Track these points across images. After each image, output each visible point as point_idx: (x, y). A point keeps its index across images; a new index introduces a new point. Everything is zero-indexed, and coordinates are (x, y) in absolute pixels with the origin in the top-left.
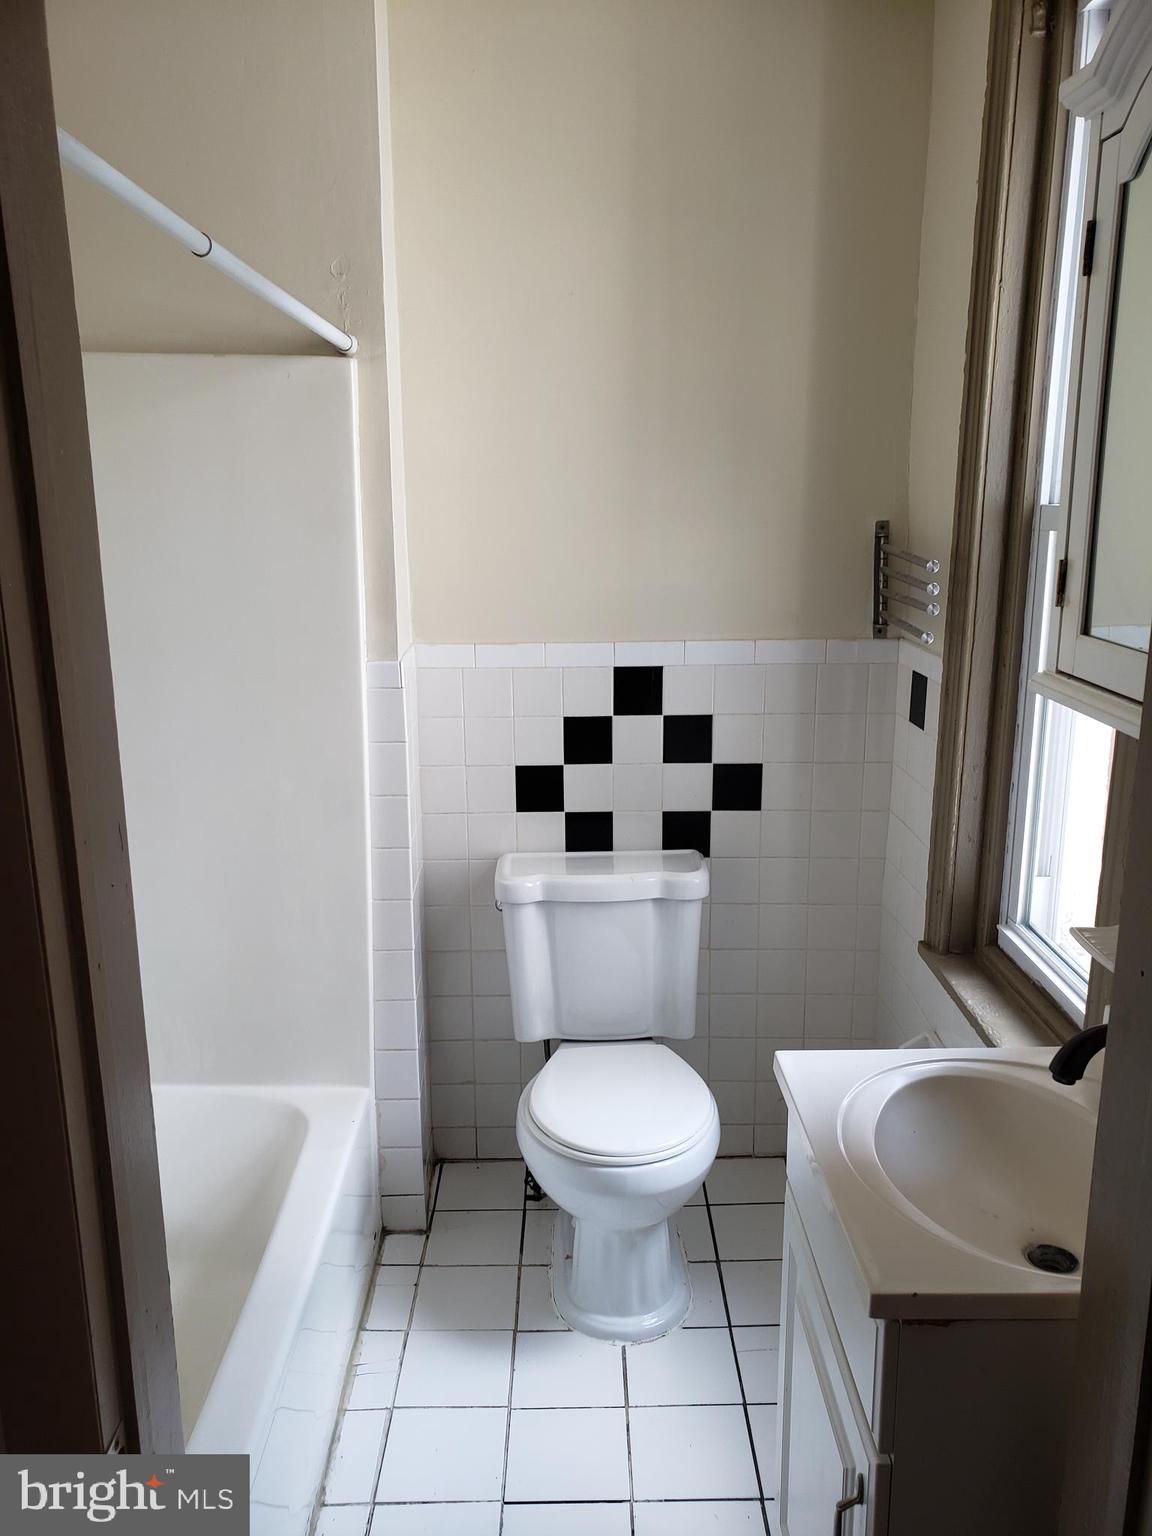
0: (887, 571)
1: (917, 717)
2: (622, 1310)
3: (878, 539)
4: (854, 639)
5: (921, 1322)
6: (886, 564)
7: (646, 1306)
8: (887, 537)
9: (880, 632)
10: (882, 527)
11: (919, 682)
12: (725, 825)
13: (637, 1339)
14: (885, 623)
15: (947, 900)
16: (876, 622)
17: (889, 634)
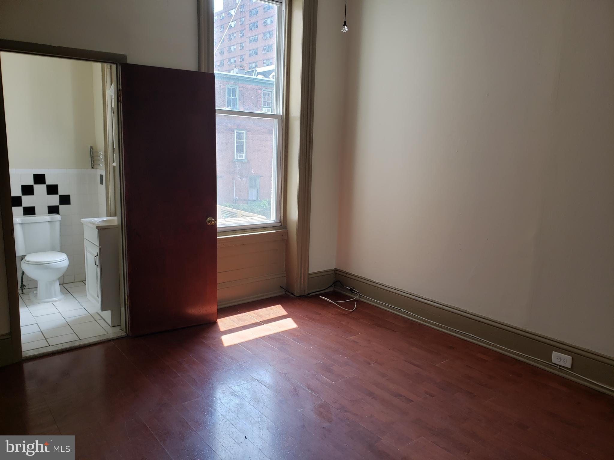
0: (93, 151)
1: (102, 183)
2: (51, 297)
3: (90, 149)
4: (87, 169)
5: (102, 229)
6: (93, 154)
7: (56, 296)
8: (92, 149)
9: (93, 168)
10: (91, 147)
11: (101, 176)
12: (62, 208)
13: (56, 301)
14: (94, 166)
15: (110, 213)
16: (92, 165)
17: (95, 168)
